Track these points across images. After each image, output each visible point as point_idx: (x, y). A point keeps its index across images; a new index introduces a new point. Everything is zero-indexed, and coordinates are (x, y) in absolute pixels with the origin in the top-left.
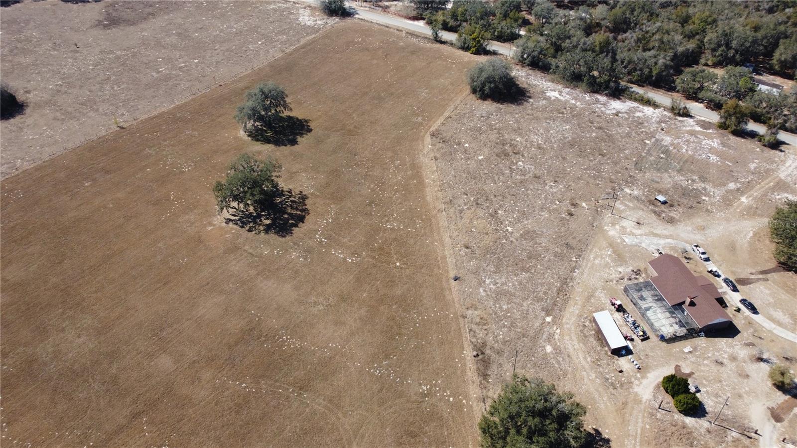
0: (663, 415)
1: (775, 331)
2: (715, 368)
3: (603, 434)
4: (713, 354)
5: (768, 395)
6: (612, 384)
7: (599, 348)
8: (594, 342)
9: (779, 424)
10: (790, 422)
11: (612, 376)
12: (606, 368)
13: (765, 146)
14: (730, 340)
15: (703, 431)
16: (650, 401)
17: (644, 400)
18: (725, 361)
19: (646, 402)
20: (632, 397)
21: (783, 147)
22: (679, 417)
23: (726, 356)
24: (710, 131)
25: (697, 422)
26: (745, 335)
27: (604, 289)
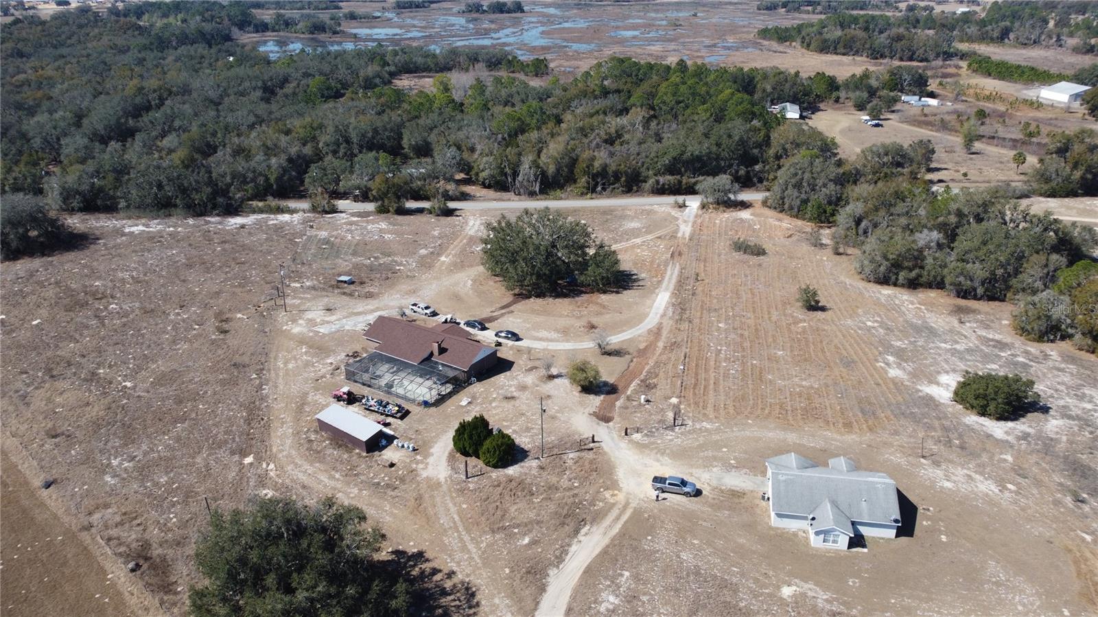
0: (477, 483)
1: (549, 348)
2: (508, 406)
3: (408, 550)
4: (498, 393)
5: (581, 404)
6: (388, 486)
7: (346, 456)
8: (335, 452)
9: (611, 424)
10: (620, 415)
11: (383, 477)
12: (369, 473)
13: (438, 215)
14: (508, 373)
15: (534, 472)
16: (450, 477)
17: (442, 480)
18: (515, 394)
19: (446, 481)
20: (424, 486)
21: (458, 213)
22: (496, 474)
23: (513, 389)
24: (371, 218)
25: (522, 467)
26: (521, 362)
27: (317, 389)
